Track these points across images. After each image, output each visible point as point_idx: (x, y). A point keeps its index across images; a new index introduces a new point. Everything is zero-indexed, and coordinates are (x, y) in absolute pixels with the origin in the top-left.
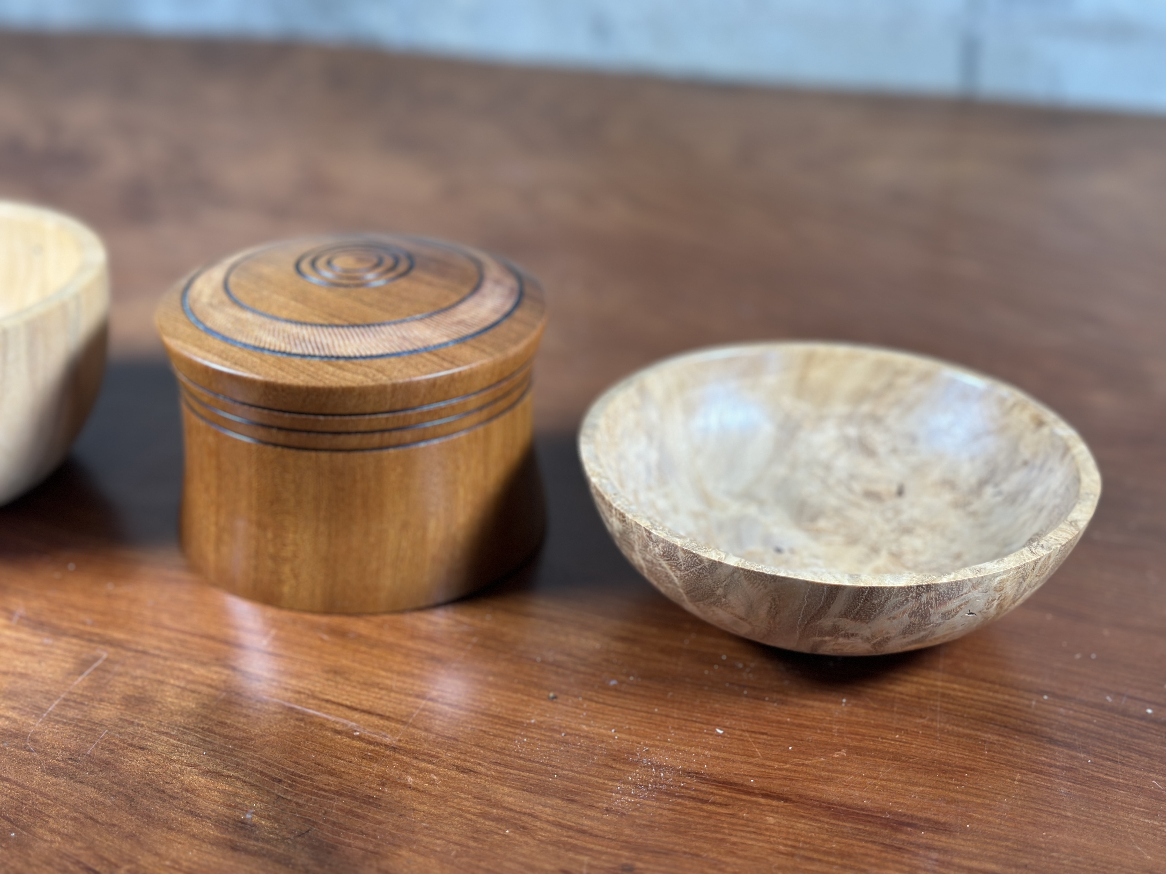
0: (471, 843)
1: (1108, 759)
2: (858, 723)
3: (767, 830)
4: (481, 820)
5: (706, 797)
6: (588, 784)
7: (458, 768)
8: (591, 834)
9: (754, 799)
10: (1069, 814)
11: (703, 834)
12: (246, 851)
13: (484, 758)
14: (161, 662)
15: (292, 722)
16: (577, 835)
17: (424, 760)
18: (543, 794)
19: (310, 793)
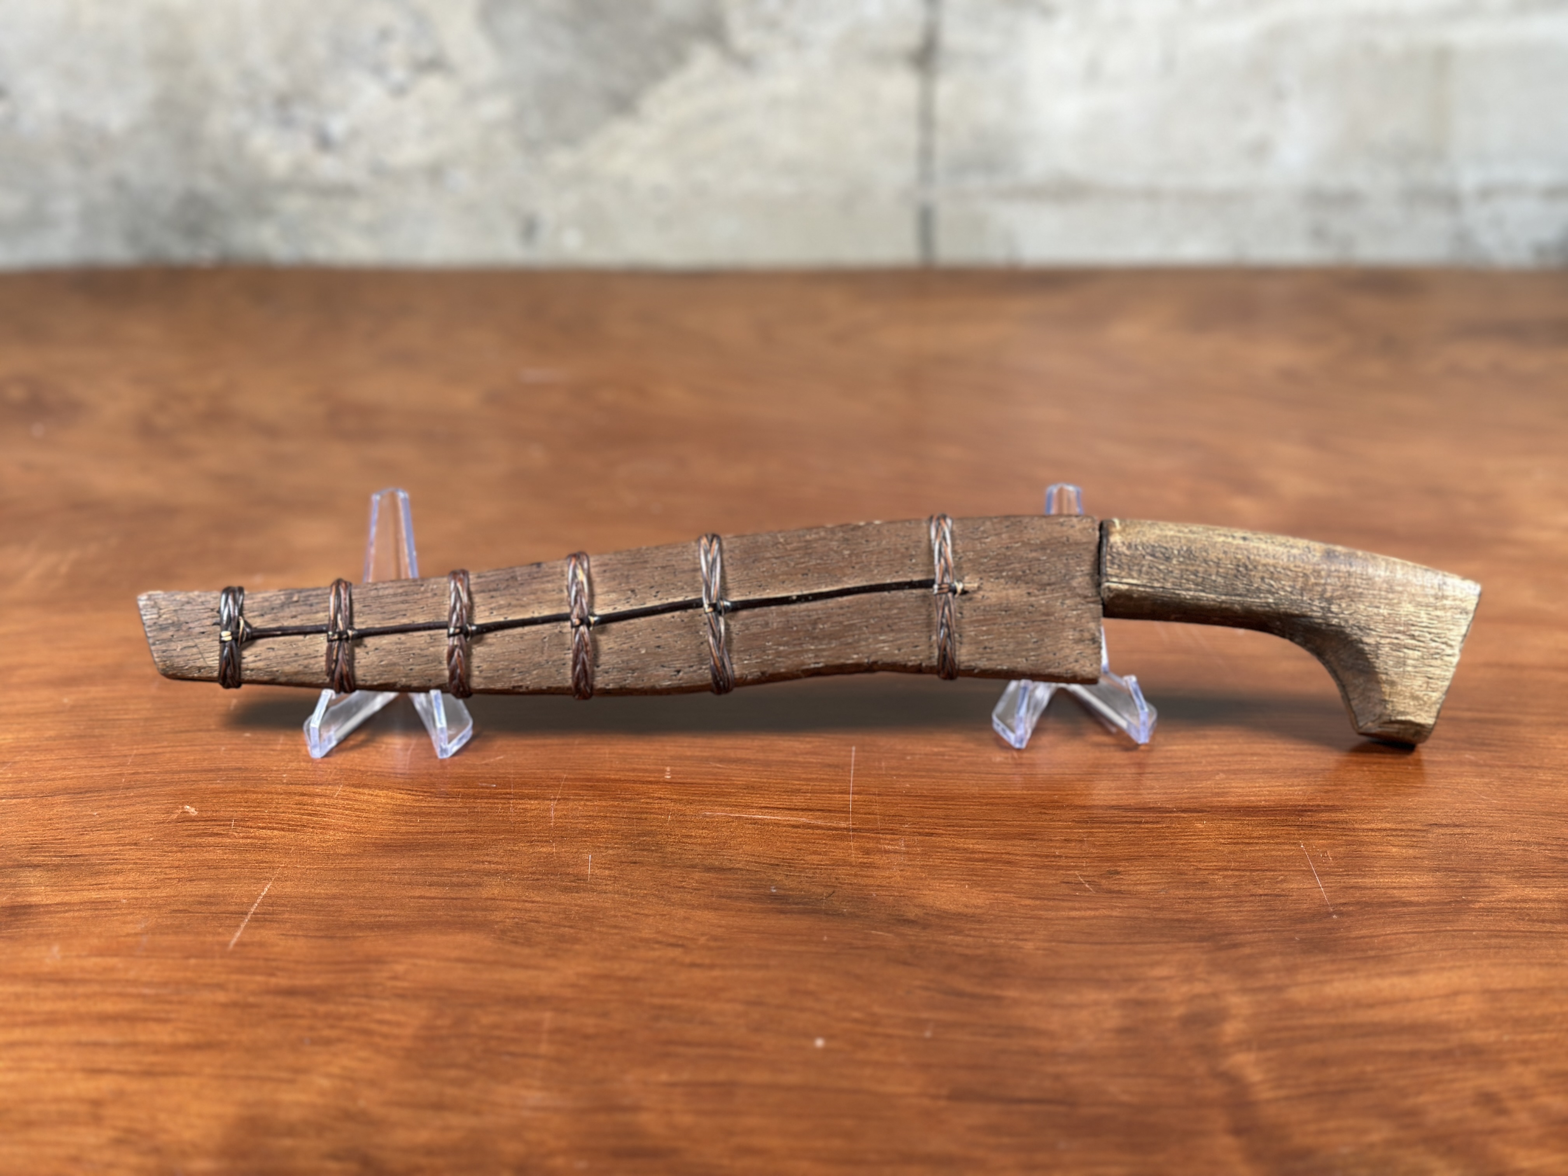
0: (975, 878)
2: (1219, 755)
3: (1202, 832)
4: (970, 863)
5: (1138, 820)
6: (1036, 827)
7: (920, 834)
8: (1067, 857)
9: (1175, 815)
11: (1155, 842)
12: (794, 912)
13: (936, 824)
14: (588, 803)
15: (750, 826)
16: (1057, 859)
17: (886, 834)
18: (1006, 839)
19: (811, 868)
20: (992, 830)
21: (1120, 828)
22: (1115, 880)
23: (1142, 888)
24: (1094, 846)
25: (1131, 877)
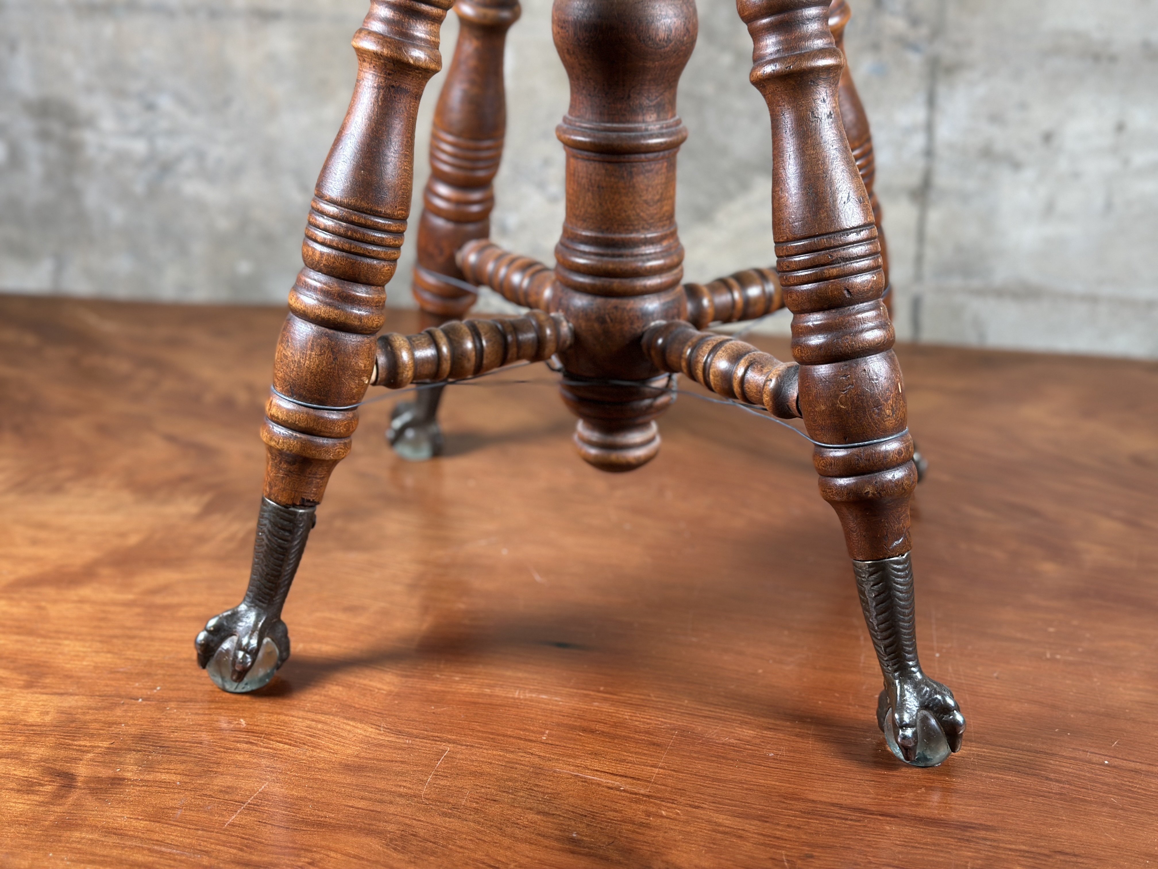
0: (712, 845)
1: (1083, 788)
3: (887, 833)
4: (714, 833)
5: (846, 817)
7: (691, 806)
8: (782, 839)
9: (875, 817)
10: (1064, 818)
11: (850, 837)
12: (580, 854)
13: (705, 800)
14: (485, 751)
15: (580, 783)
16: (774, 840)
17: (668, 802)
18: (747, 819)
19: (607, 822)
20: (740, 810)
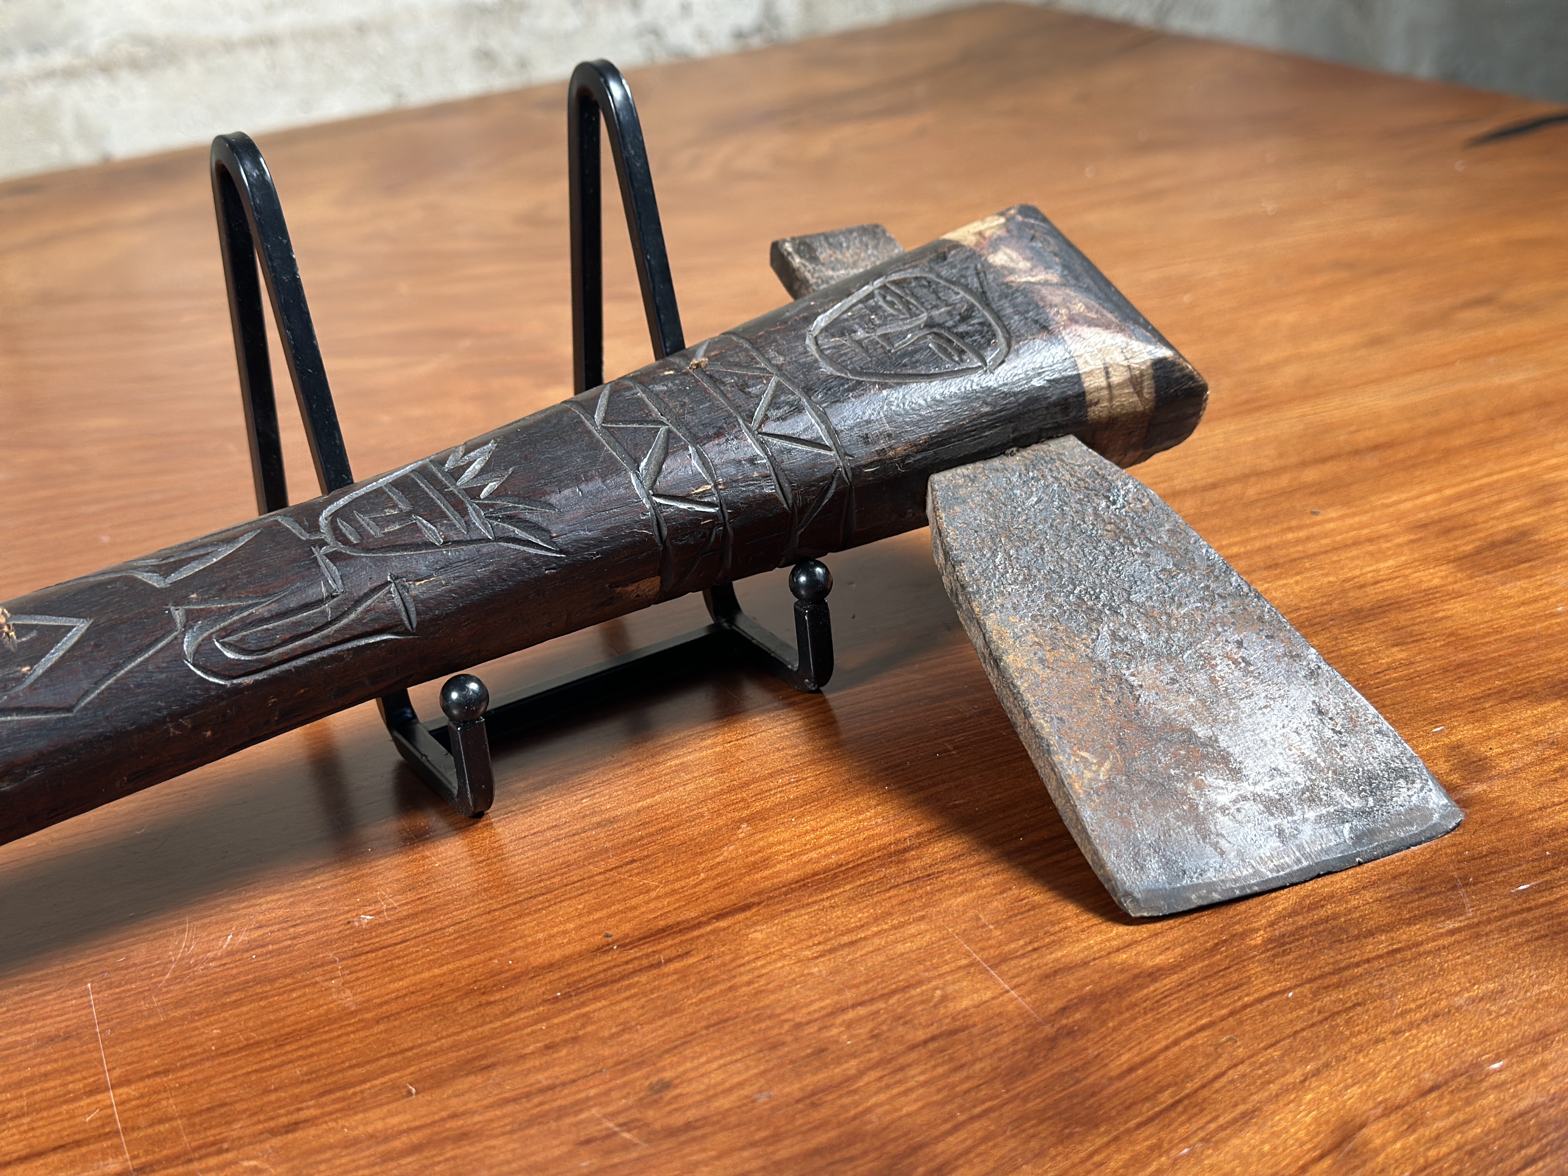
21: (629, 987)
22: (669, 1103)
23: (724, 1103)
24: (603, 1041)
25: (695, 1086)
